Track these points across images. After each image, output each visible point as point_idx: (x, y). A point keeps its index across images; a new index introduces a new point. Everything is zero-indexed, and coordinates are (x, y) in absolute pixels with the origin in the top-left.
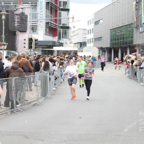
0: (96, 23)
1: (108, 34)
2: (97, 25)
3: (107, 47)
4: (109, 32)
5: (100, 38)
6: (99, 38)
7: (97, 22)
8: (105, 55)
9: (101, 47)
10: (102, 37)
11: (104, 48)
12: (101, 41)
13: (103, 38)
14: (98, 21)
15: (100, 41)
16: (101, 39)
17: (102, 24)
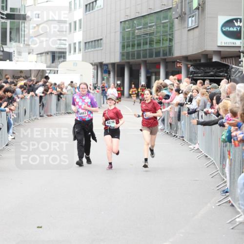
0: (88, 6)
1: (115, 32)
2: (91, 11)
3: (113, 61)
4: (118, 28)
5: (98, 40)
6: (95, 41)
7: (90, 4)
8: (108, 79)
9: (100, 61)
10: (101, 39)
11: (107, 65)
12: (99, 48)
13: (103, 41)
14: (93, 3)
15: (97, 49)
16: (101, 44)
17: (103, 8)
